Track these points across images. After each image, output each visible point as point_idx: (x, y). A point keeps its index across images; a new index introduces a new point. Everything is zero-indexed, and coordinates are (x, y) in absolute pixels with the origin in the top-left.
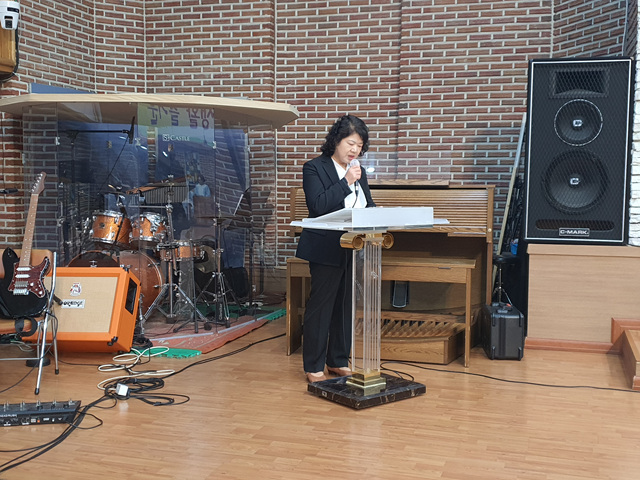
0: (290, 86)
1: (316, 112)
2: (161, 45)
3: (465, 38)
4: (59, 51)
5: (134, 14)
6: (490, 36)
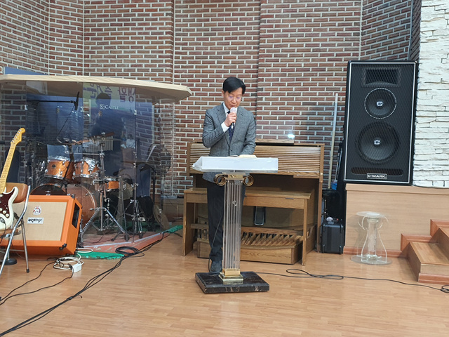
0: (183, 74)
1: (201, 92)
2: (94, 43)
3: (302, 46)
4: (24, 45)
5: (77, 22)
6: (319, 44)
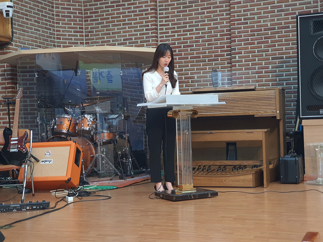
1: (183, 56)
2: (93, 24)
3: (267, 8)
4: (35, 30)
5: (77, 7)
6: (282, 5)
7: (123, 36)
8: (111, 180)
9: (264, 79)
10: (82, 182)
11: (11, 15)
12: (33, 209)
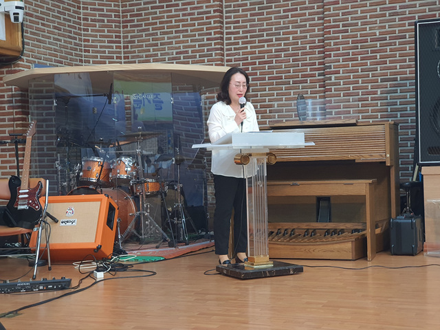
0: (236, 57)
1: (258, 76)
2: (134, 31)
3: (375, 10)
4: (54, 39)
5: (113, 8)
6: (396, 7)
7: (176, 48)
8: (157, 247)
9: (370, 108)
10: (117, 251)
11: (21, 20)
12: (48, 290)
